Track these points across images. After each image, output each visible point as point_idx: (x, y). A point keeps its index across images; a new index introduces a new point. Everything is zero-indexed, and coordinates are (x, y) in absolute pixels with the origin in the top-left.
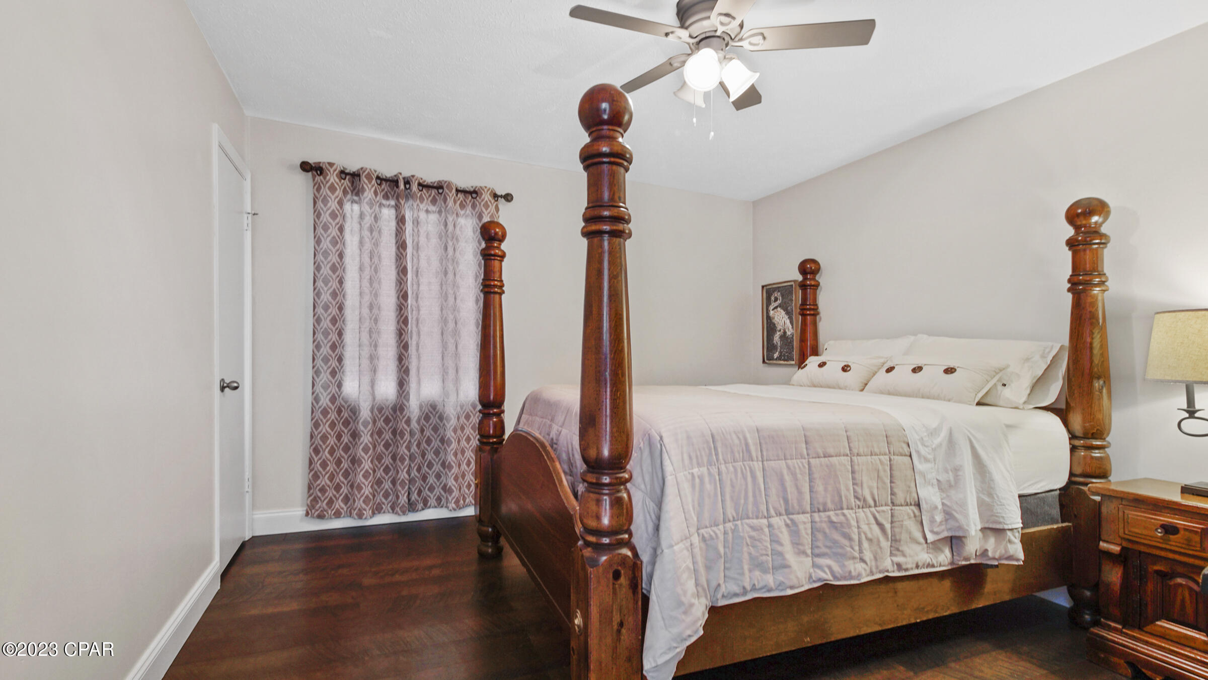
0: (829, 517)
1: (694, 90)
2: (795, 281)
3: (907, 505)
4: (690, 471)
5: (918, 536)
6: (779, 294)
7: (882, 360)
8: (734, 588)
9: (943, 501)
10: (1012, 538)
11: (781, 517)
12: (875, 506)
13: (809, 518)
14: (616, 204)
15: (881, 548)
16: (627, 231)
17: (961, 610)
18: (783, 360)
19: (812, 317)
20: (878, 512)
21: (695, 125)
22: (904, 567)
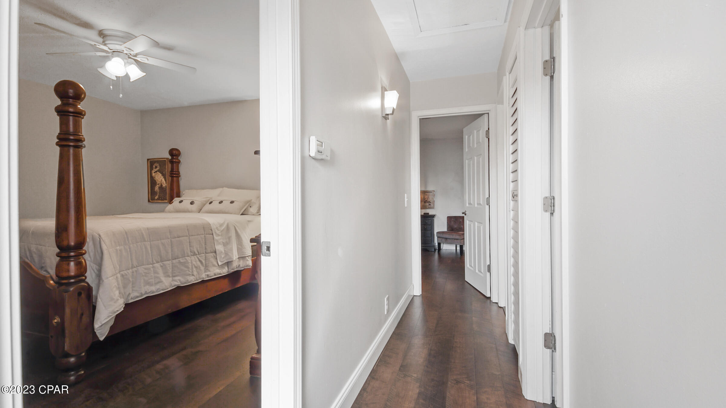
0: (179, 261)
1: (111, 74)
2: (167, 159)
3: (211, 253)
4: (116, 248)
5: (215, 263)
6: (158, 164)
7: (209, 199)
8: (136, 294)
9: (225, 250)
10: (248, 259)
11: (159, 263)
12: (199, 254)
13: (171, 262)
14: (77, 134)
15: (201, 270)
16: (83, 146)
17: (232, 289)
18: (160, 200)
19: (177, 178)
20: (200, 256)
21: (112, 89)
22: (210, 276)
